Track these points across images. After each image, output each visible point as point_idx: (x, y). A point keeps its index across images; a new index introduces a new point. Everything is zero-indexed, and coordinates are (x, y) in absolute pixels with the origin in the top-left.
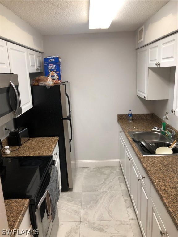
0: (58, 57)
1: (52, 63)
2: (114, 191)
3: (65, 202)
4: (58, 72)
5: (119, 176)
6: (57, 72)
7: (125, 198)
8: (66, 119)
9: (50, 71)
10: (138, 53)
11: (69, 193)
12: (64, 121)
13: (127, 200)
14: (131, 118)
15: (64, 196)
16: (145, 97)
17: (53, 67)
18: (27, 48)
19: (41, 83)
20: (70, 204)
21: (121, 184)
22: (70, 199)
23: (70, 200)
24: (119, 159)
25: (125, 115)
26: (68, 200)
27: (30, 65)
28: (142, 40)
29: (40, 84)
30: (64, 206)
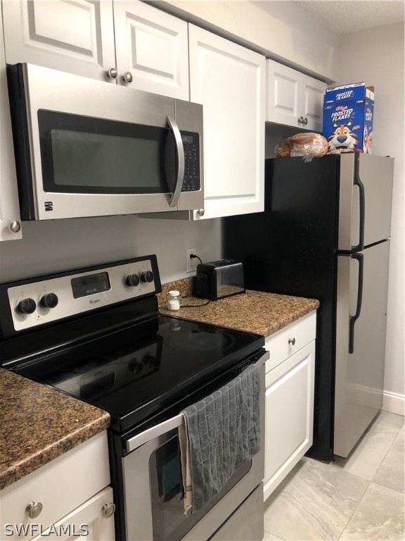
0: (363, 84)
1: (344, 103)
3: (309, 489)
4: (358, 127)
6: (355, 128)
8: (346, 253)
9: (335, 126)
11: (332, 470)
12: (340, 258)
15: (315, 471)
17: (344, 113)
18: (269, 57)
19: (295, 151)
20: (320, 498)
22: (326, 486)
23: (325, 488)
26: (320, 487)
27: (276, 105)
29: (294, 155)
30: (300, 496)
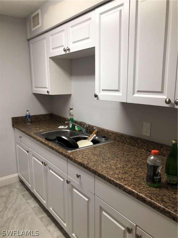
2: (22, 214)
5: (23, 193)
7: (40, 216)
10: (31, 45)
13: (42, 217)
14: (29, 120)
16: (48, 92)
21: (28, 201)
24: (18, 172)
25: (22, 118)
28: (40, 26)
